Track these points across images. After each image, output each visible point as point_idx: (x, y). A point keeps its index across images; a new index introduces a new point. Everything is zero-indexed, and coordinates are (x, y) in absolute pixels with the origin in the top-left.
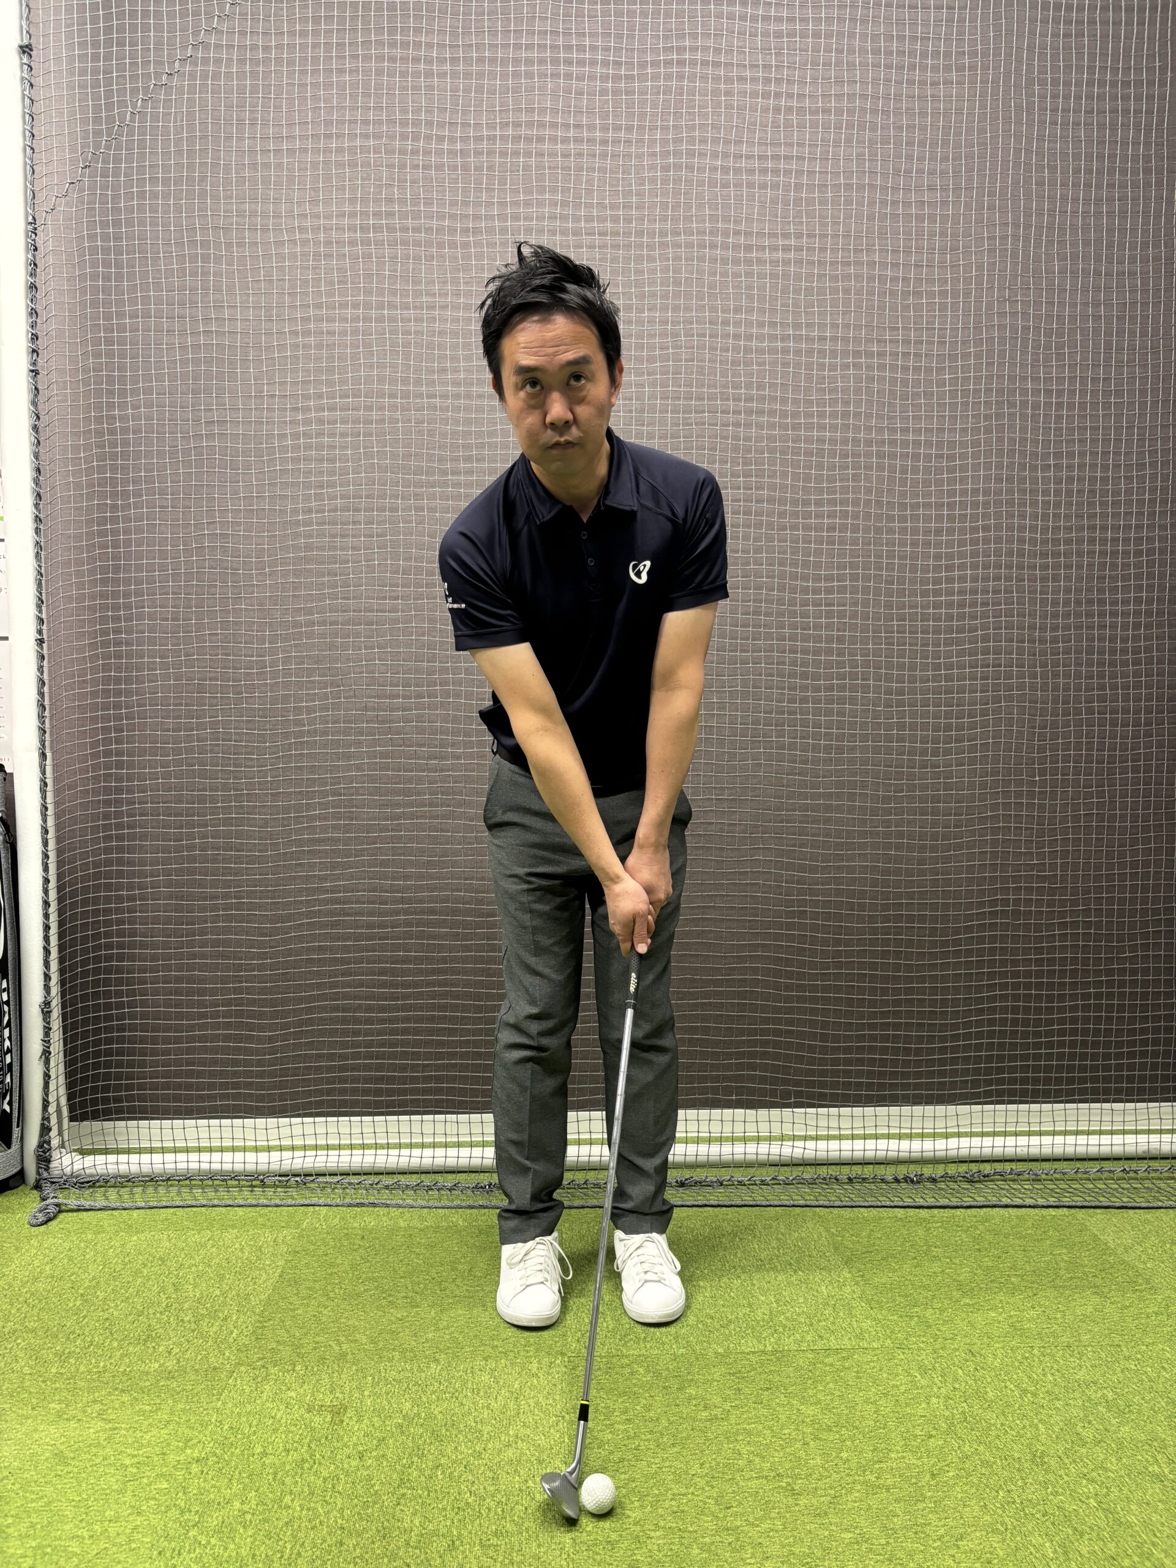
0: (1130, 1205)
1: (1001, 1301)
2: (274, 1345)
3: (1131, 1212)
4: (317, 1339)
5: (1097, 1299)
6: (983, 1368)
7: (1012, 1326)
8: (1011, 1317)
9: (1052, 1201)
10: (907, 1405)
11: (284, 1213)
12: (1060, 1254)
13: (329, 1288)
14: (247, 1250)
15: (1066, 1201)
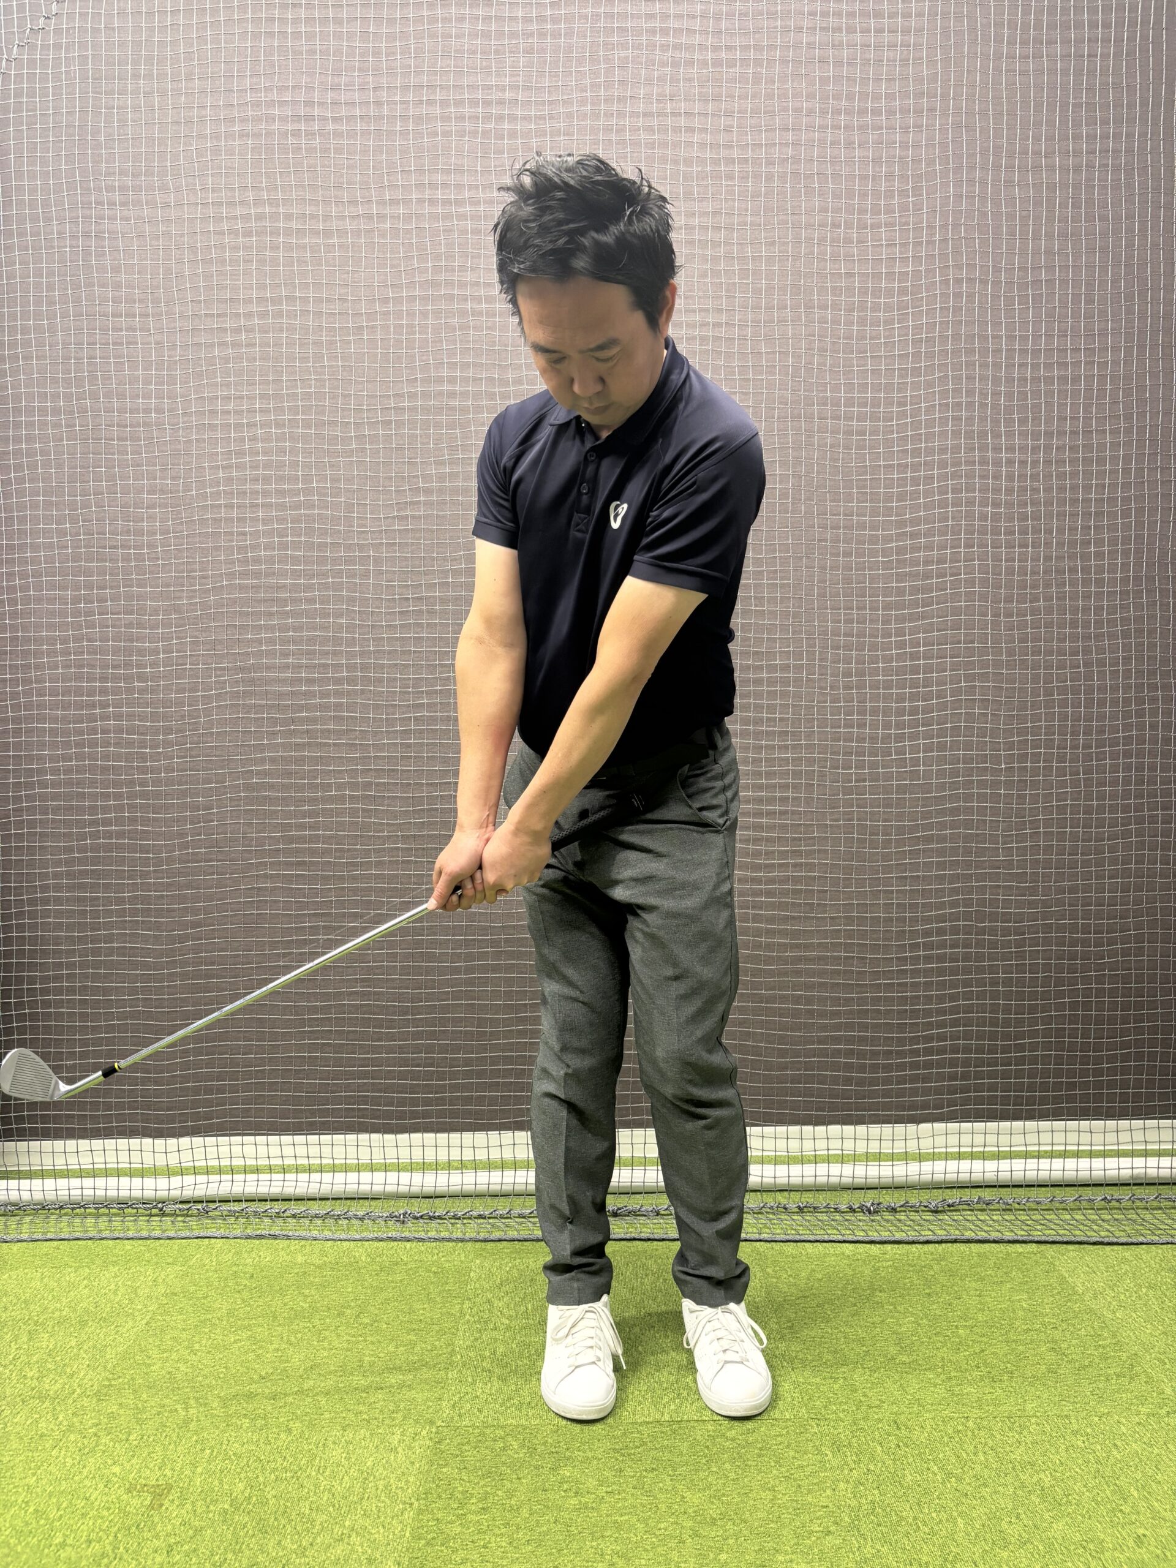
0: (1106, 1240)
1: (943, 1359)
2: (115, 1408)
3: (1108, 1248)
4: (165, 1401)
5: (1052, 1357)
6: (906, 1445)
7: (949, 1390)
8: (950, 1379)
9: (1021, 1234)
10: (810, 1491)
11: (176, 1247)
12: (1019, 1301)
13: (197, 1339)
14: (122, 1290)
15: (1037, 1235)
